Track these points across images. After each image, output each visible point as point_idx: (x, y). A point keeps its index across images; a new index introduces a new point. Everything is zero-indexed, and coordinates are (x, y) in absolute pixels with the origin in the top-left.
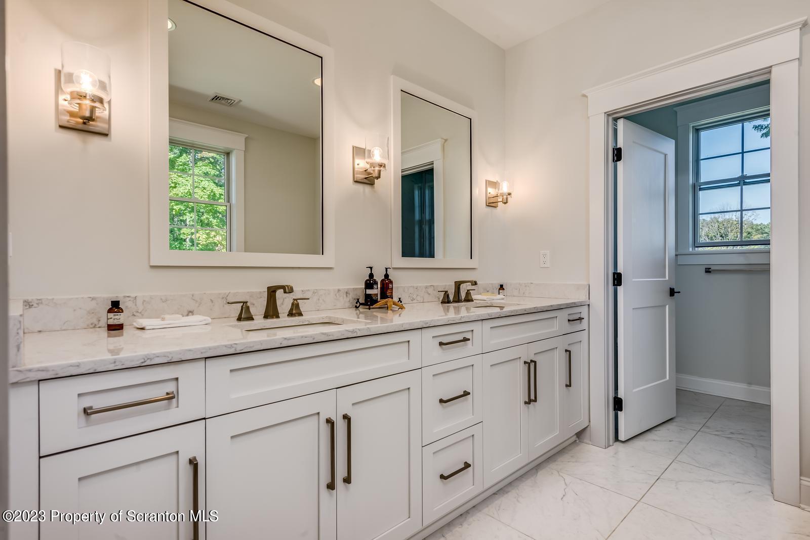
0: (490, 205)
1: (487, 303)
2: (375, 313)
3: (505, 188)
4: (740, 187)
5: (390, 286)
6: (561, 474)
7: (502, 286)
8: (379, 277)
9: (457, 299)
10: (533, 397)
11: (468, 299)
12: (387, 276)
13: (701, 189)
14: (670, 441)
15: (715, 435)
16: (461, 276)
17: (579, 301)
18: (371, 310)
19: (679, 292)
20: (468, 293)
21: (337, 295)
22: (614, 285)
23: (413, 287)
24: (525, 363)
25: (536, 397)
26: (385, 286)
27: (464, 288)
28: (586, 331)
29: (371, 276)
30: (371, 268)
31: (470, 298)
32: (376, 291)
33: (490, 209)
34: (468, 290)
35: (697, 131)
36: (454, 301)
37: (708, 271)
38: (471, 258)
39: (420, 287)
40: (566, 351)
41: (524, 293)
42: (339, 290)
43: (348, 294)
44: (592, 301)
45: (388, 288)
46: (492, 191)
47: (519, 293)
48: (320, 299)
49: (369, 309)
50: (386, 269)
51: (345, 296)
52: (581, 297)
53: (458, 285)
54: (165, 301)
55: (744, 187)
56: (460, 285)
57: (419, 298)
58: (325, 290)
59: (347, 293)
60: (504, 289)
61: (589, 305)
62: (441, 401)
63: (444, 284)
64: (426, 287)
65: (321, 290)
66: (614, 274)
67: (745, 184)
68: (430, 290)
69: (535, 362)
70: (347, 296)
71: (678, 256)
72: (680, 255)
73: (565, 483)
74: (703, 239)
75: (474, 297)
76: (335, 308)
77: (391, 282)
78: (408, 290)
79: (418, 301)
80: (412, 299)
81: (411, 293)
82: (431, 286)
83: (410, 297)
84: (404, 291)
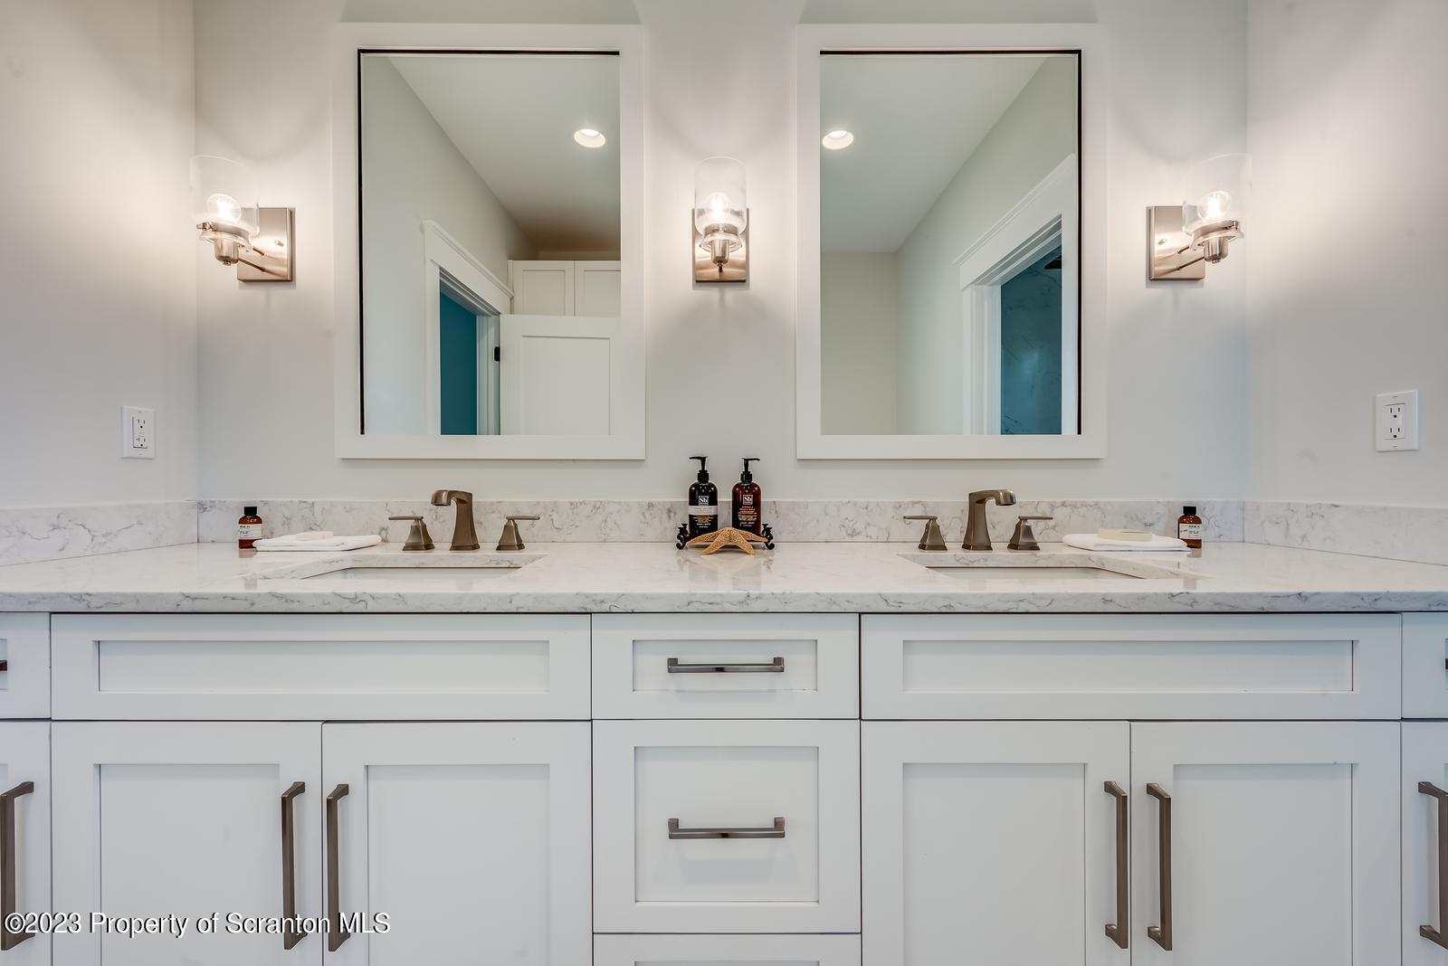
5: (746, 498)
7: (1192, 510)
12: (747, 476)
21: (647, 514)
23: (856, 504)
29: (703, 475)
30: (703, 460)
32: (702, 510)
34: (1023, 519)
36: (965, 546)
38: (1079, 432)
39: (878, 504)
41: (1304, 537)
42: (650, 505)
43: (672, 514)
45: (742, 504)
48: (609, 519)
50: (747, 461)
51: (665, 516)
54: (349, 511)
57: (872, 531)
58: (619, 503)
59: (669, 511)
60: (1198, 521)
65: (609, 502)
70: (669, 517)
76: (643, 539)
78: (838, 510)
79: (871, 537)
80: (850, 532)
81: (847, 519)
82: (914, 503)
83: (844, 526)
84: (826, 514)
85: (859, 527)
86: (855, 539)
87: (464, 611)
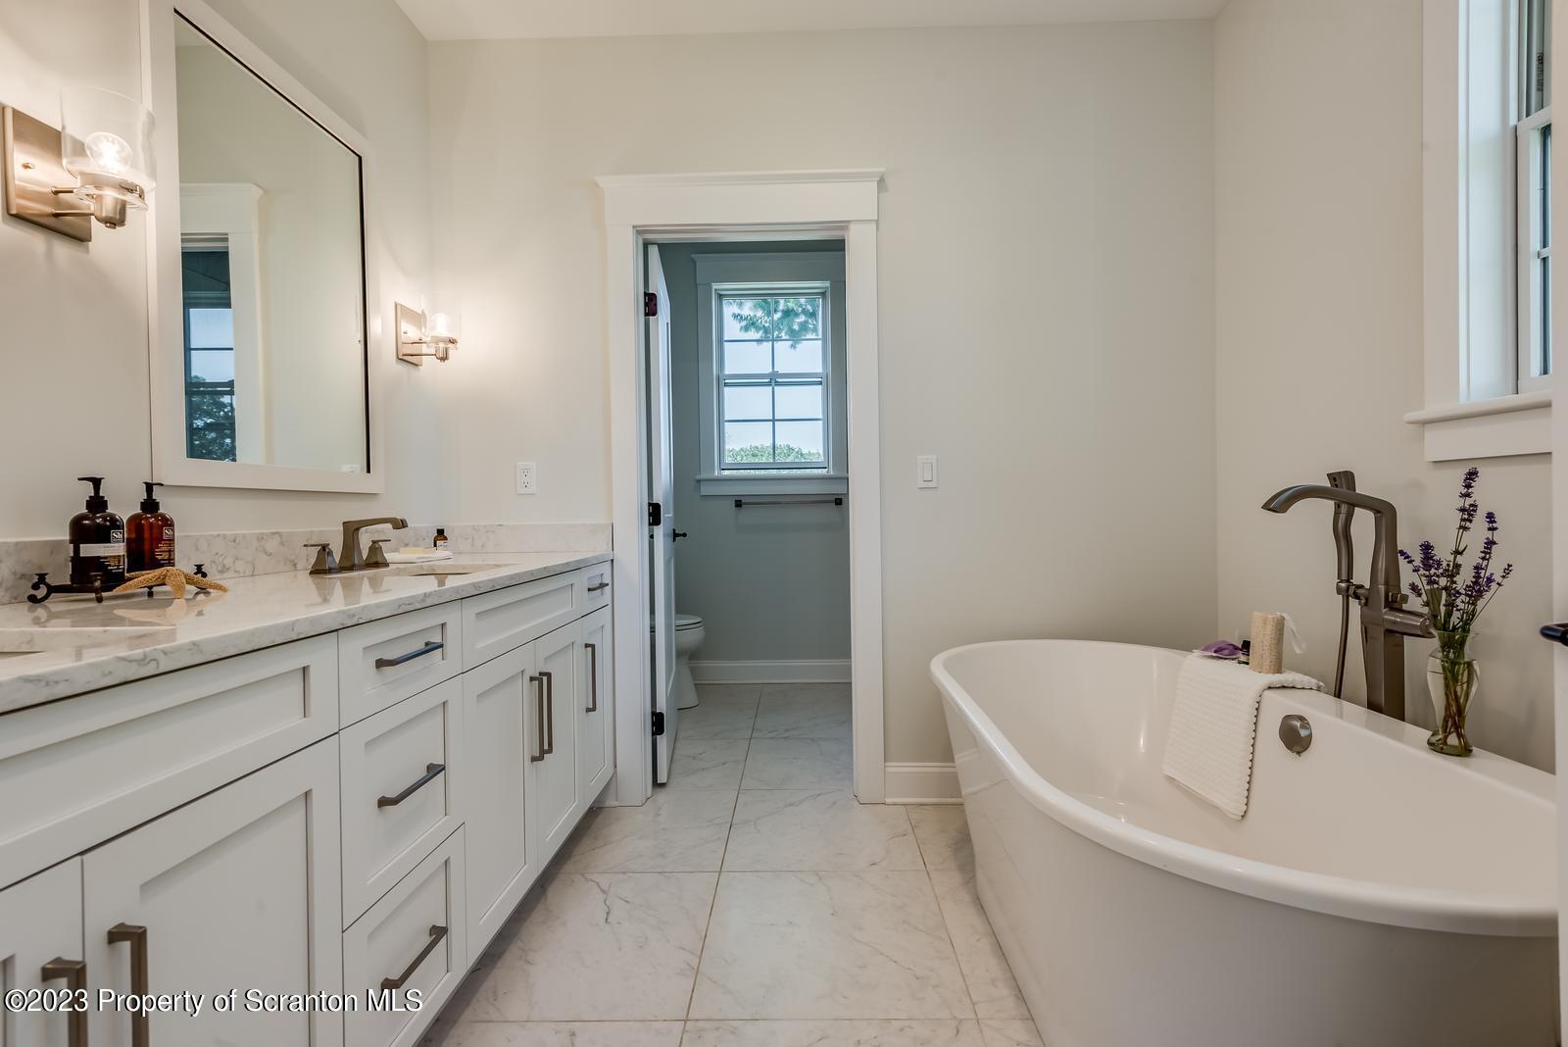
0: (404, 358)
1: (422, 567)
2: (119, 612)
3: (441, 326)
4: (771, 388)
5: (166, 532)
6: (590, 876)
7: (441, 532)
8: (124, 506)
9: (348, 565)
10: (546, 747)
11: (376, 561)
12: (150, 505)
13: (726, 385)
14: (724, 764)
15: (772, 738)
16: (357, 512)
17: (595, 554)
18: (105, 603)
19: (684, 535)
20: (375, 548)
22: (650, 524)
23: (225, 537)
24: (532, 679)
25: (550, 744)
26: (147, 535)
27: (365, 539)
28: (609, 607)
29: (97, 504)
30: (96, 482)
31: (380, 560)
32: (114, 549)
33: (402, 368)
34: (374, 542)
35: (720, 297)
36: (342, 569)
37: (739, 504)
38: (369, 471)
39: (244, 536)
40: (587, 646)
41: (483, 546)
44: (618, 554)
45: (161, 539)
46: (411, 332)
47: (472, 545)
49: (100, 600)
50: (149, 487)
52: (597, 547)
53: (352, 530)
55: (776, 388)
56: (358, 529)
57: (240, 566)
60: (446, 538)
61: (612, 560)
62: (383, 802)
63: (309, 530)
64: (261, 538)
66: (650, 504)
67: (778, 384)
68: (272, 545)
69: (549, 675)
71: (702, 483)
72: (705, 480)
73: (601, 890)
74: (728, 460)
75: (389, 556)
77: (168, 523)
78: (209, 545)
79: (239, 572)
80: (220, 568)
81: (217, 554)
82: (273, 533)
83: (214, 562)
84: (197, 549)
85: (228, 562)
86: (226, 575)
87: (256, 648)
